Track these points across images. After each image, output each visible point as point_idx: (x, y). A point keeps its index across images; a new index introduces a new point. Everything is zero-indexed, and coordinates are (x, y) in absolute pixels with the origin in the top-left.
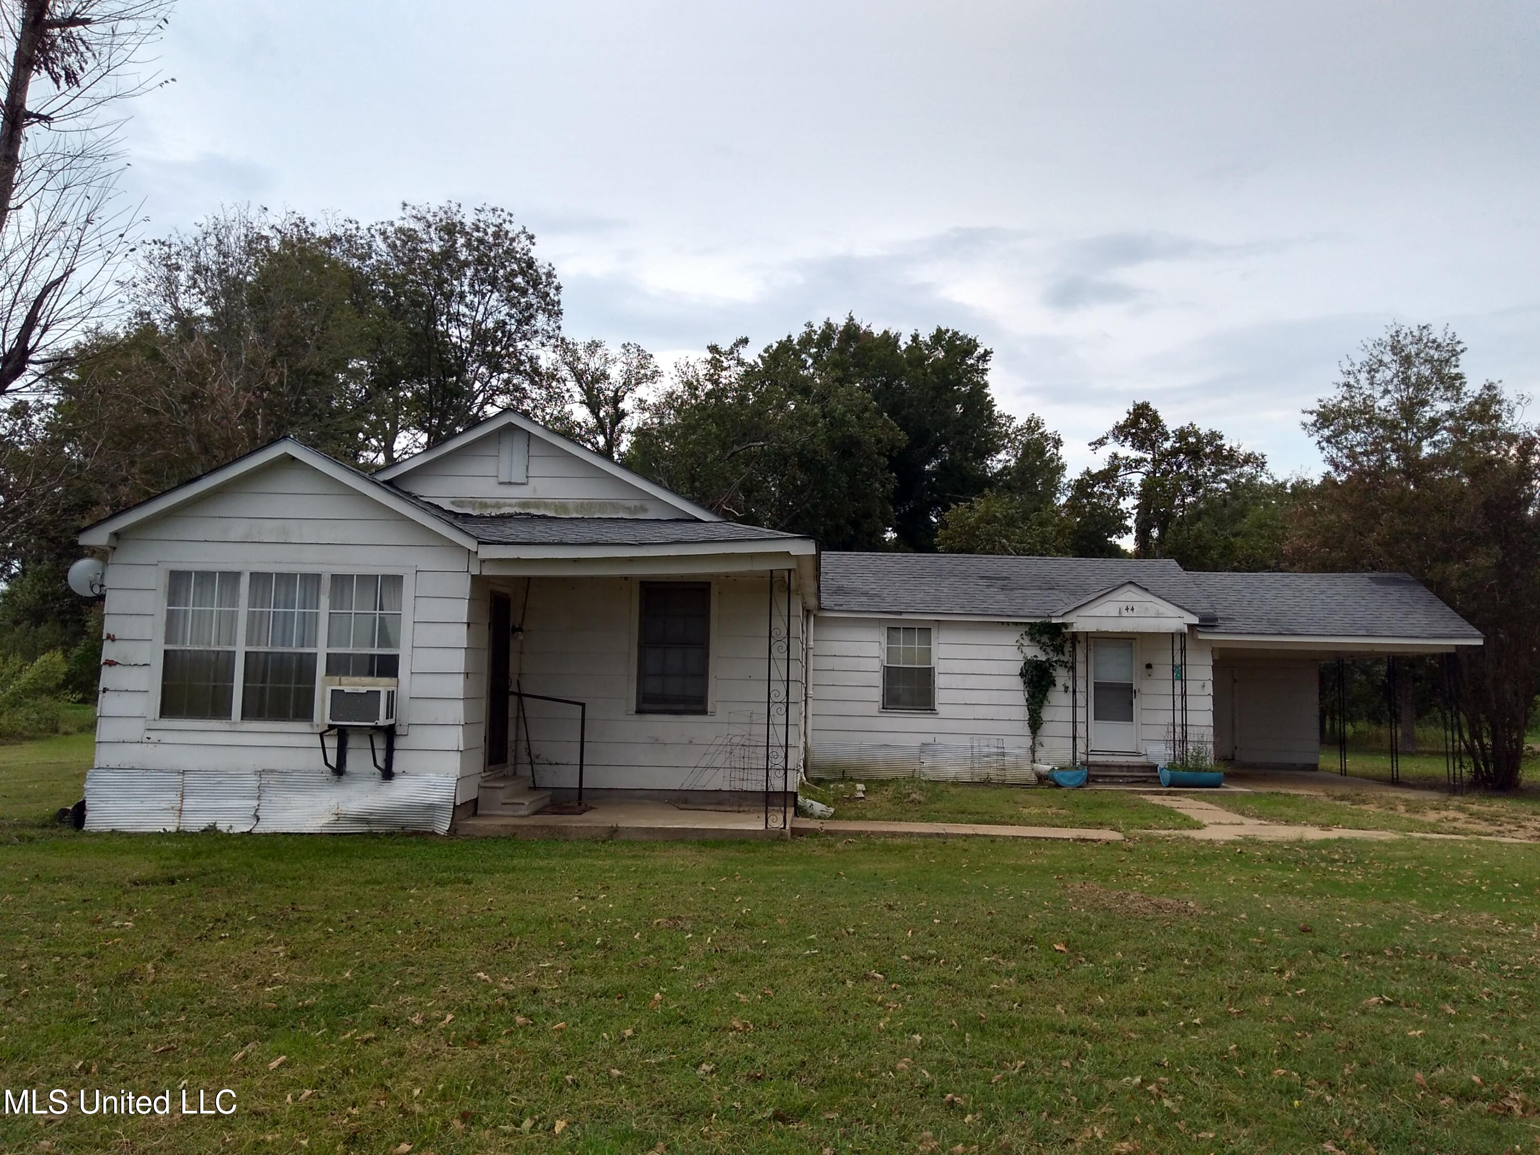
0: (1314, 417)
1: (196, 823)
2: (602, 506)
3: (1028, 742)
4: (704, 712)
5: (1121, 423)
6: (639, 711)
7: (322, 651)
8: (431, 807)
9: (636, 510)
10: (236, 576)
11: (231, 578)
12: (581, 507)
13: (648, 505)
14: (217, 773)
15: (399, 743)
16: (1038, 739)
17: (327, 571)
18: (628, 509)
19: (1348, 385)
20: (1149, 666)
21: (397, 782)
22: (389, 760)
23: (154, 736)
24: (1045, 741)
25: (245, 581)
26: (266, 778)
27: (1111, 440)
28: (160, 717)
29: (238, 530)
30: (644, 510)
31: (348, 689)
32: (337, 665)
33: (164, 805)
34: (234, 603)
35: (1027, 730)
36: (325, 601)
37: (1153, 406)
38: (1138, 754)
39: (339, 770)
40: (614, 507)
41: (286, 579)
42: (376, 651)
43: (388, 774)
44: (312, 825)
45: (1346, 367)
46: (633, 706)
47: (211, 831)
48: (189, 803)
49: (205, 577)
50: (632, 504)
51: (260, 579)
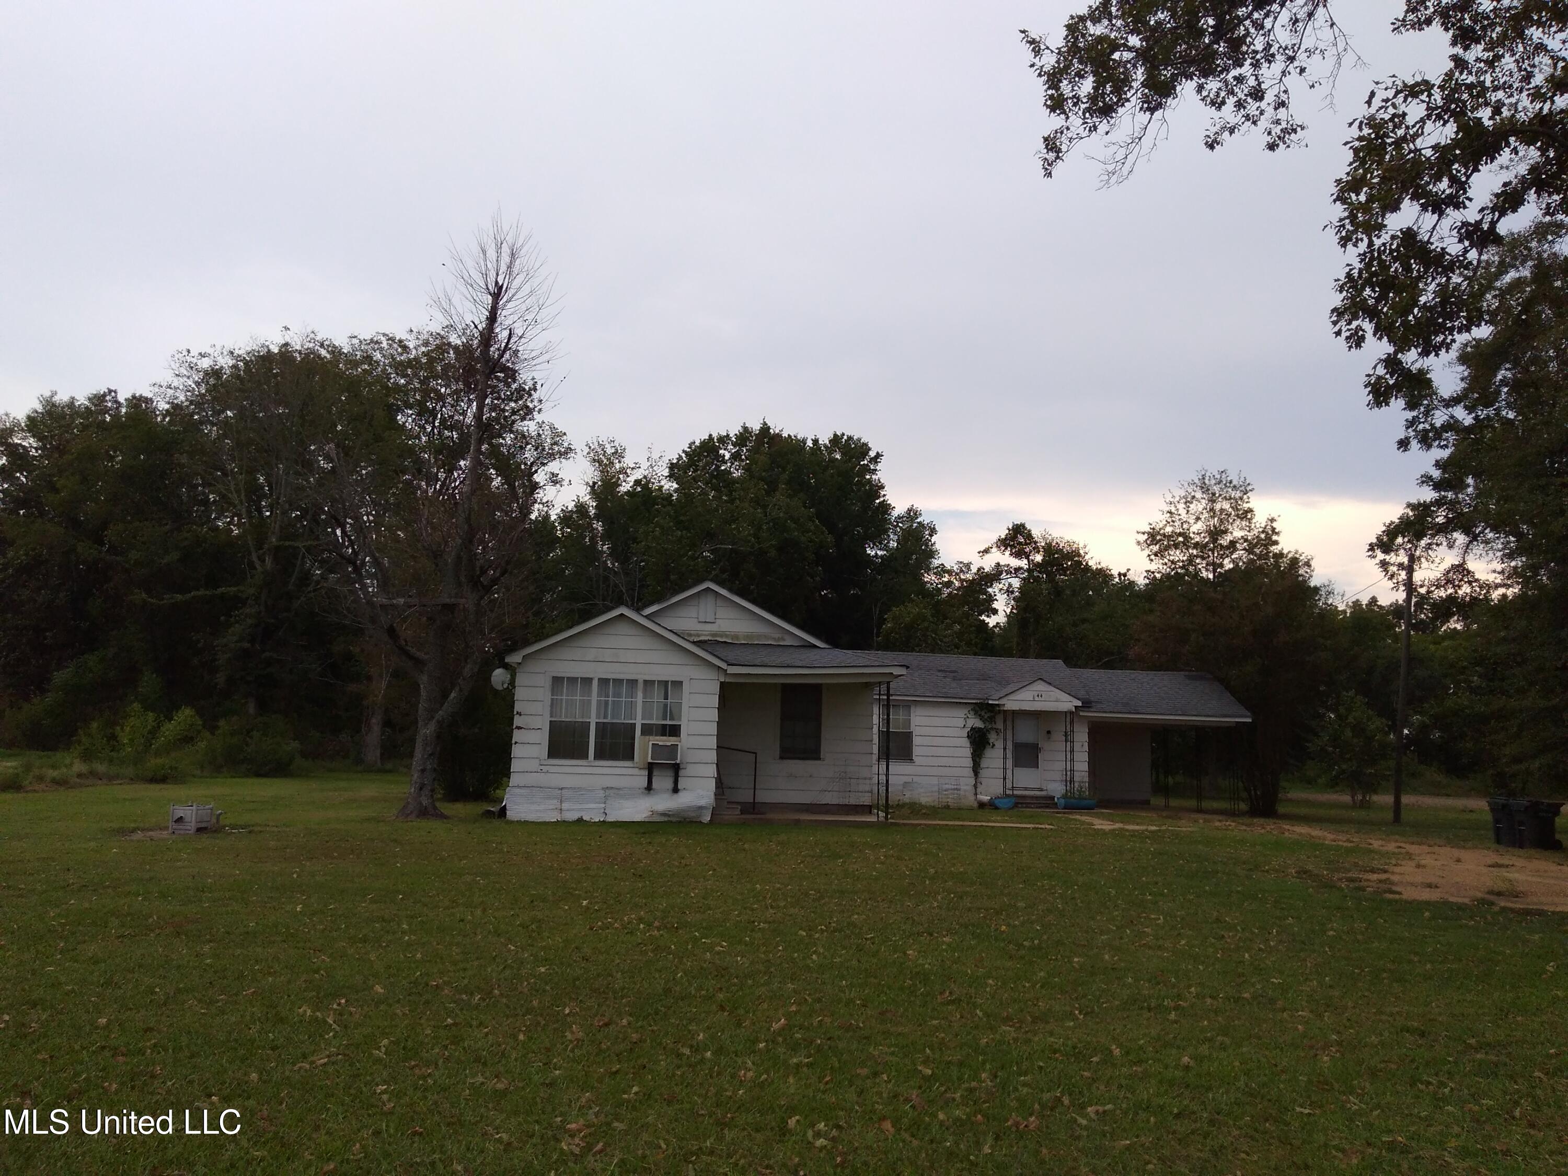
0: (1146, 536)
1: (572, 816)
2: (759, 637)
3: (973, 781)
4: (819, 758)
5: (1003, 537)
6: (782, 758)
7: (638, 723)
8: (701, 808)
9: (779, 639)
10: (590, 680)
11: (587, 681)
12: (747, 637)
13: (786, 637)
14: (580, 789)
15: (681, 773)
16: (978, 780)
17: (641, 678)
18: (774, 639)
19: (1170, 512)
20: (1049, 732)
21: (680, 794)
22: (676, 782)
23: (545, 768)
24: (984, 781)
25: (595, 683)
26: (608, 792)
27: (994, 550)
28: (549, 757)
29: (591, 654)
30: (784, 640)
31: (660, 743)
32: (647, 730)
33: (551, 807)
34: (590, 695)
35: (972, 774)
36: (640, 695)
37: (1028, 526)
38: (1042, 790)
39: (649, 788)
40: (766, 637)
41: (618, 682)
42: (668, 722)
43: (676, 790)
44: (638, 818)
45: (1169, 499)
46: (778, 757)
47: (580, 820)
48: (565, 806)
49: (572, 680)
50: (777, 636)
51: (604, 682)
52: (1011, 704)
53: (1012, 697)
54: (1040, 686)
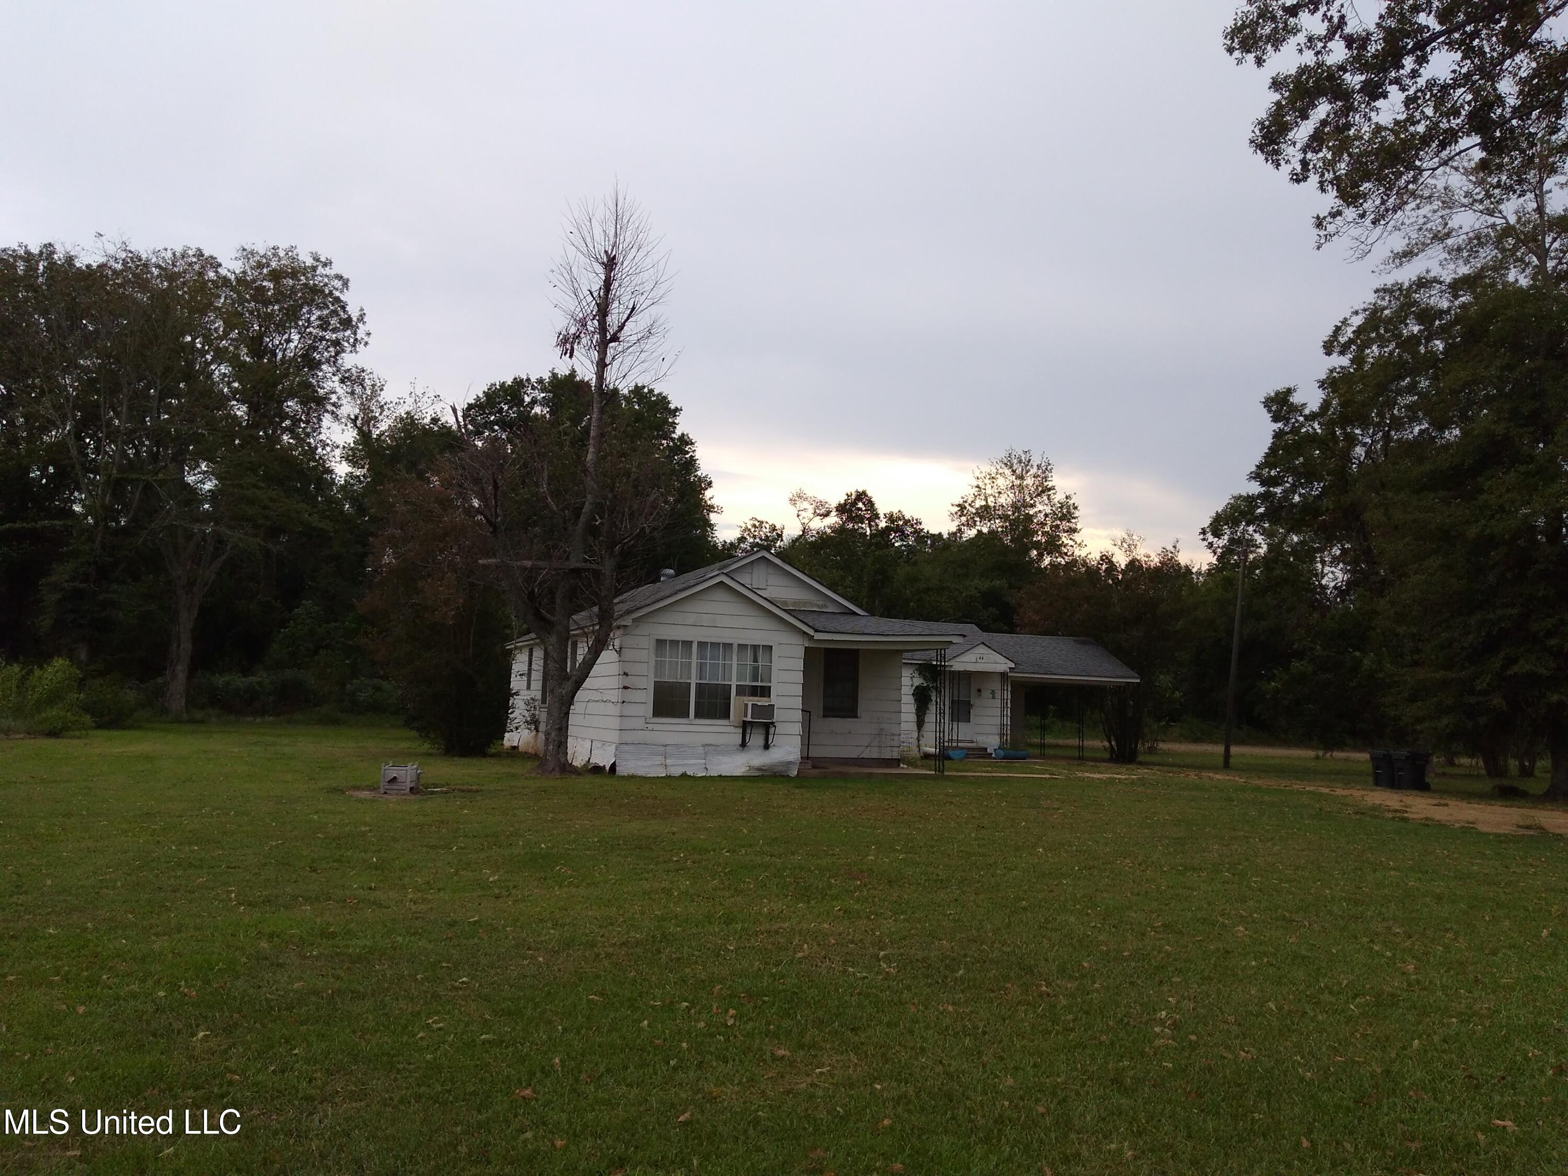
1: (676, 771)
2: (805, 603)
3: (915, 735)
4: (856, 717)
6: (824, 716)
7: (734, 684)
8: (790, 763)
9: (823, 606)
10: (690, 643)
11: (688, 644)
12: (795, 603)
13: (828, 604)
14: (682, 746)
15: (772, 730)
16: (922, 732)
17: (736, 642)
18: (818, 606)
19: (978, 487)
20: (979, 691)
21: (771, 750)
22: (767, 739)
23: (649, 726)
24: (925, 734)
25: (695, 646)
26: (707, 748)
28: (654, 716)
29: (691, 619)
30: (826, 606)
31: (759, 704)
32: (741, 691)
33: (657, 763)
34: (690, 658)
35: (915, 728)
36: (735, 657)
38: (972, 742)
39: (743, 744)
40: (812, 604)
41: (715, 645)
42: (759, 684)
43: (767, 747)
44: (738, 772)
45: (977, 474)
46: (821, 713)
47: (684, 776)
48: (669, 762)
49: (674, 643)
50: (820, 603)
51: (702, 645)
52: (958, 665)
53: (957, 659)
54: (982, 650)
